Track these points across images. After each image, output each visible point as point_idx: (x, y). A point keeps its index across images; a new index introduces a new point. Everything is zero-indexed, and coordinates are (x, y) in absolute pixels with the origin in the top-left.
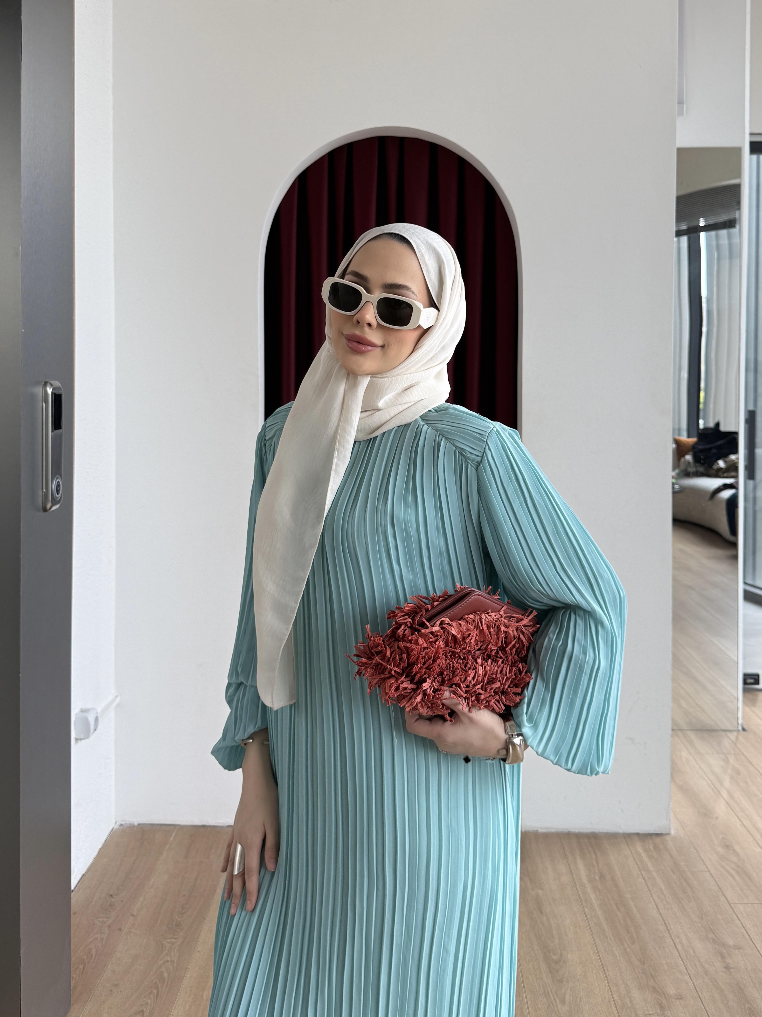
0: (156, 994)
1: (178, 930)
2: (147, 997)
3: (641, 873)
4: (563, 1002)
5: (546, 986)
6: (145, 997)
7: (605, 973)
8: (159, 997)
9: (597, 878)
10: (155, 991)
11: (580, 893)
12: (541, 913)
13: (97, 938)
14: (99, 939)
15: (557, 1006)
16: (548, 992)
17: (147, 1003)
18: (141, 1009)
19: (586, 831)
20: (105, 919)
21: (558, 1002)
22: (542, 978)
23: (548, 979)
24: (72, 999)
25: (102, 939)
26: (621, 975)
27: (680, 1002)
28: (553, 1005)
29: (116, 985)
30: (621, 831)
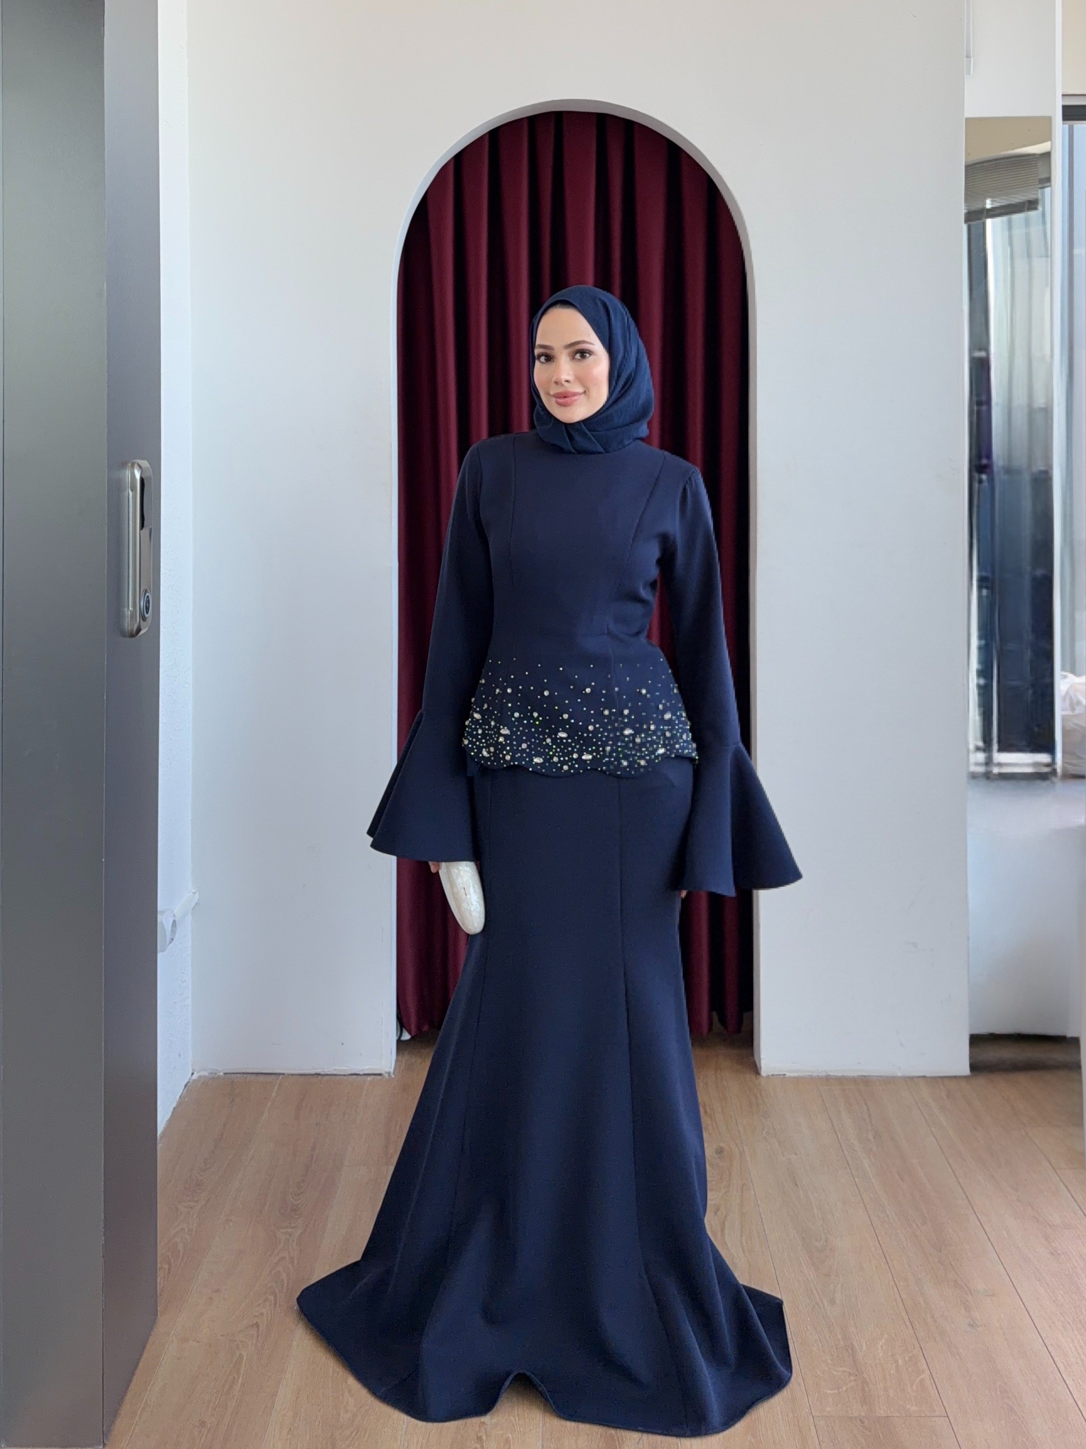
0: (273, 1301)
1: (296, 1217)
2: (261, 1306)
3: (931, 1130)
4: (832, 1302)
5: (808, 1281)
6: (259, 1305)
7: (888, 1263)
8: (278, 1306)
9: (871, 1137)
10: (272, 1298)
11: (848, 1158)
12: (796, 1185)
13: (184, 1229)
14: (186, 1230)
15: (824, 1308)
16: (812, 1291)
17: (262, 1314)
18: (254, 1322)
19: (851, 1074)
20: (192, 1204)
21: (826, 1303)
22: (801, 1272)
23: (811, 1273)
24: (158, 1308)
25: (193, 1229)
26: (910, 1266)
27: (991, 1300)
28: (818, 1305)
29: (217, 1291)
30: (900, 1074)
